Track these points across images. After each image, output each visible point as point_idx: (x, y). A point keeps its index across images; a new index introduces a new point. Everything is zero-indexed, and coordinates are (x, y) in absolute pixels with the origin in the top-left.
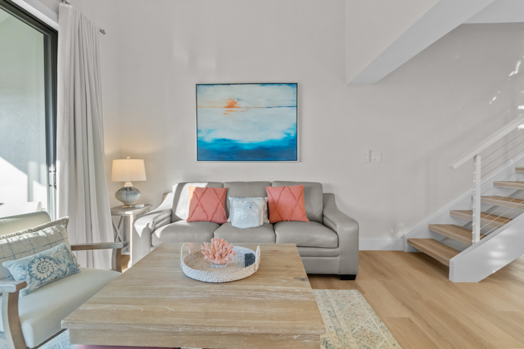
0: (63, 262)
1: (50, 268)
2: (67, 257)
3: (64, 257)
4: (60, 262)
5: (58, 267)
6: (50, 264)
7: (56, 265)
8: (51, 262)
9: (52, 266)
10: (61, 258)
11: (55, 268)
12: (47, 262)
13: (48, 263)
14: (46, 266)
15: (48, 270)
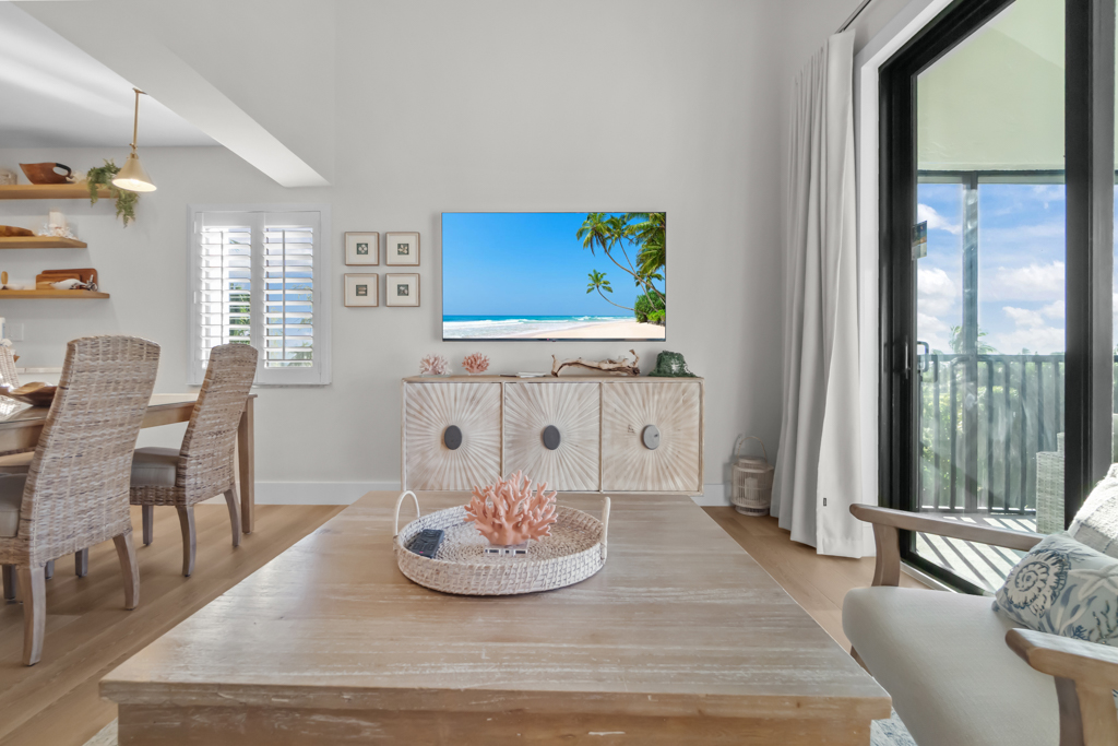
0: (1071, 605)
1: (1034, 590)
2: (1098, 606)
3: (1090, 600)
4: (1065, 601)
5: (1048, 605)
6: (1044, 581)
7: (1049, 595)
8: (1052, 580)
9: (1040, 590)
10: (1080, 595)
11: (1039, 602)
12: (1046, 573)
13: (1044, 576)
14: (1034, 577)
15: (1029, 588)
